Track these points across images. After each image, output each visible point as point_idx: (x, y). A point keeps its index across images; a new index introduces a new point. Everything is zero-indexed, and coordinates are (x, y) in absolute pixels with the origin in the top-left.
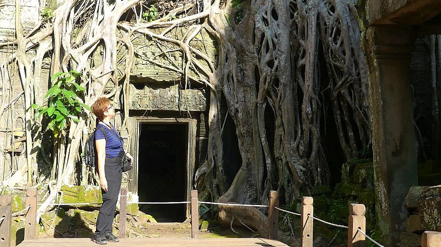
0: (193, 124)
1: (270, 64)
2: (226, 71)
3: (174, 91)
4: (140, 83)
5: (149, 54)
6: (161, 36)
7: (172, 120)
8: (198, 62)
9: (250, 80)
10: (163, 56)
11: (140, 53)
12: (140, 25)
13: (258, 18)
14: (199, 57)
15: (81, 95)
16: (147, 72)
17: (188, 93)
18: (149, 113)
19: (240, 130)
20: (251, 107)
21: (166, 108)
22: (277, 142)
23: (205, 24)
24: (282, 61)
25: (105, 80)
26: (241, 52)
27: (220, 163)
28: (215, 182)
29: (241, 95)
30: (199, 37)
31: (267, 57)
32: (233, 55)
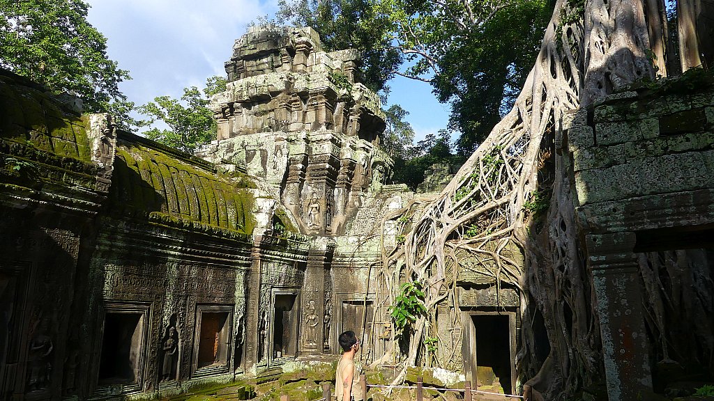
0: (513, 316)
1: (561, 268)
2: (531, 274)
3: (492, 291)
4: (467, 286)
5: (470, 264)
6: (478, 250)
7: (495, 313)
8: (507, 267)
9: (548, 282)
10: (480, 264)
11: (463, 264)
12: (463, 242)
13: (551, 229)
14: (509, 264)
15: (422, 298)
16: (469, 278)
17: (503, 292)
18: (475, 309)
19: (547, 323)
20: (552, 304)
21: (487, 305)
22: (573, 336)
23: (512, 237)
24: (571, 265)
25: (438, 286)
26: (540, 258)
27: (532, 351)
28: (530, 366)
29: (544, 294)
30: (508, 247)
31: (558, 263)
32: (535, 261)
